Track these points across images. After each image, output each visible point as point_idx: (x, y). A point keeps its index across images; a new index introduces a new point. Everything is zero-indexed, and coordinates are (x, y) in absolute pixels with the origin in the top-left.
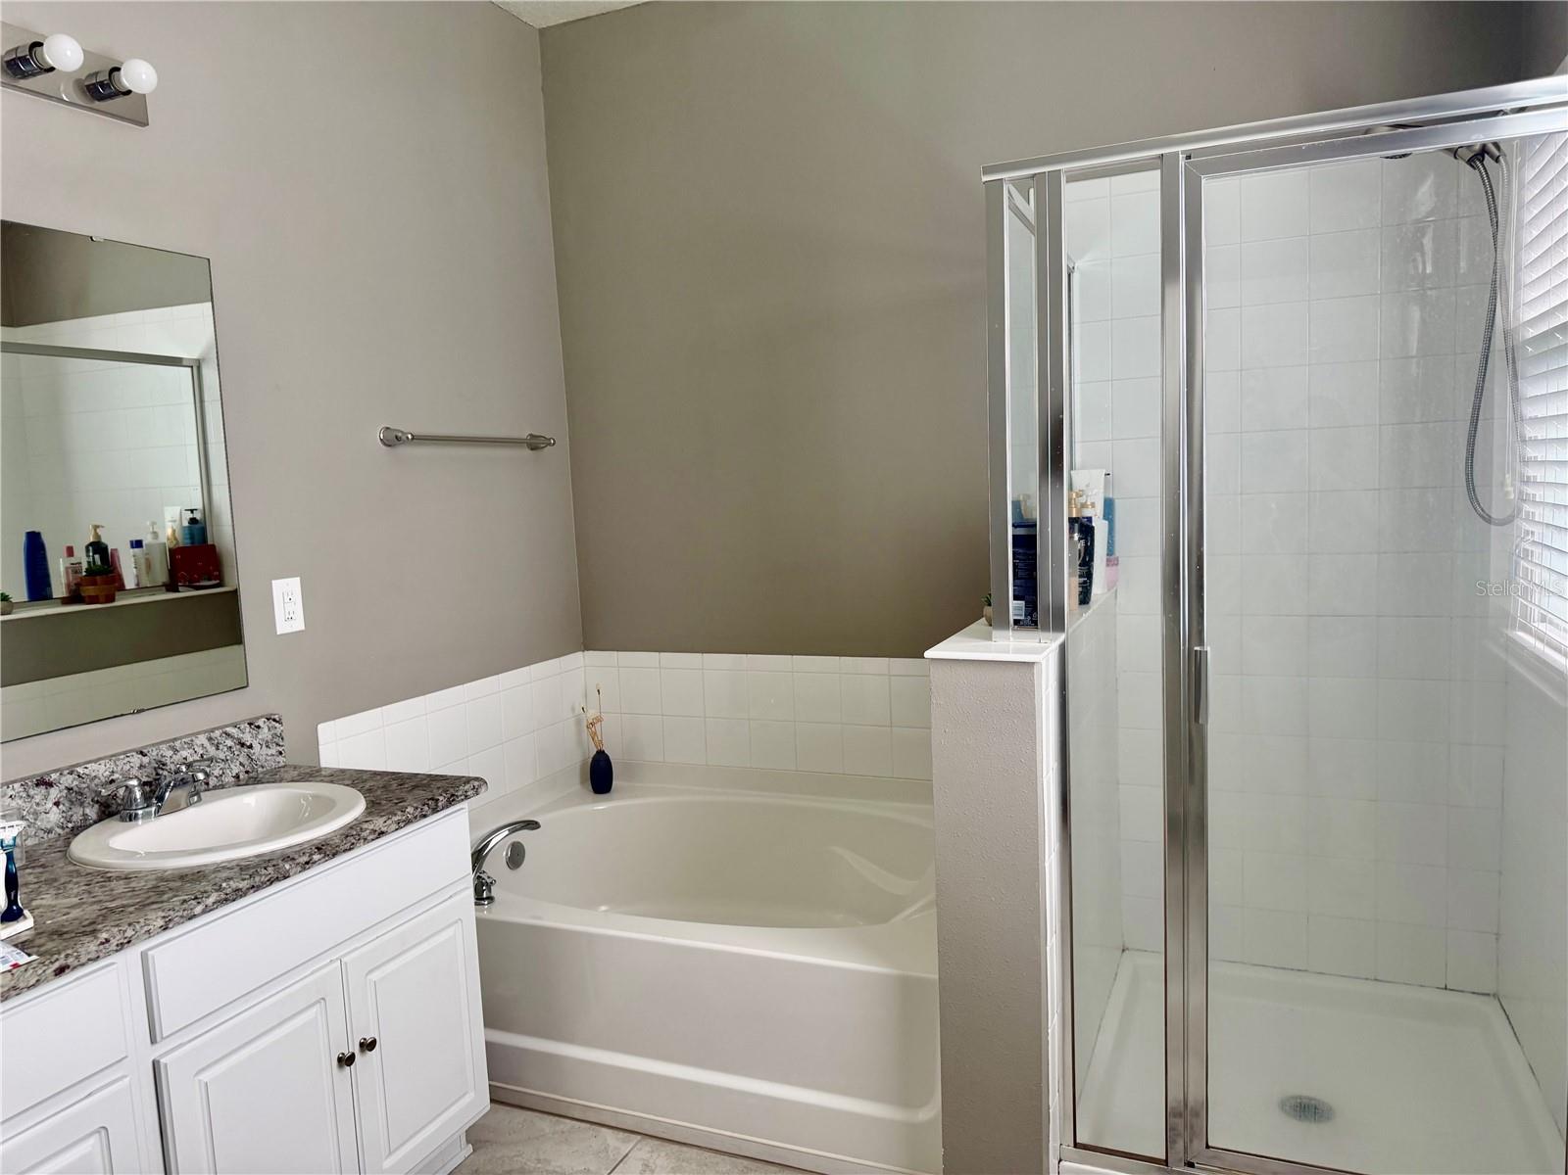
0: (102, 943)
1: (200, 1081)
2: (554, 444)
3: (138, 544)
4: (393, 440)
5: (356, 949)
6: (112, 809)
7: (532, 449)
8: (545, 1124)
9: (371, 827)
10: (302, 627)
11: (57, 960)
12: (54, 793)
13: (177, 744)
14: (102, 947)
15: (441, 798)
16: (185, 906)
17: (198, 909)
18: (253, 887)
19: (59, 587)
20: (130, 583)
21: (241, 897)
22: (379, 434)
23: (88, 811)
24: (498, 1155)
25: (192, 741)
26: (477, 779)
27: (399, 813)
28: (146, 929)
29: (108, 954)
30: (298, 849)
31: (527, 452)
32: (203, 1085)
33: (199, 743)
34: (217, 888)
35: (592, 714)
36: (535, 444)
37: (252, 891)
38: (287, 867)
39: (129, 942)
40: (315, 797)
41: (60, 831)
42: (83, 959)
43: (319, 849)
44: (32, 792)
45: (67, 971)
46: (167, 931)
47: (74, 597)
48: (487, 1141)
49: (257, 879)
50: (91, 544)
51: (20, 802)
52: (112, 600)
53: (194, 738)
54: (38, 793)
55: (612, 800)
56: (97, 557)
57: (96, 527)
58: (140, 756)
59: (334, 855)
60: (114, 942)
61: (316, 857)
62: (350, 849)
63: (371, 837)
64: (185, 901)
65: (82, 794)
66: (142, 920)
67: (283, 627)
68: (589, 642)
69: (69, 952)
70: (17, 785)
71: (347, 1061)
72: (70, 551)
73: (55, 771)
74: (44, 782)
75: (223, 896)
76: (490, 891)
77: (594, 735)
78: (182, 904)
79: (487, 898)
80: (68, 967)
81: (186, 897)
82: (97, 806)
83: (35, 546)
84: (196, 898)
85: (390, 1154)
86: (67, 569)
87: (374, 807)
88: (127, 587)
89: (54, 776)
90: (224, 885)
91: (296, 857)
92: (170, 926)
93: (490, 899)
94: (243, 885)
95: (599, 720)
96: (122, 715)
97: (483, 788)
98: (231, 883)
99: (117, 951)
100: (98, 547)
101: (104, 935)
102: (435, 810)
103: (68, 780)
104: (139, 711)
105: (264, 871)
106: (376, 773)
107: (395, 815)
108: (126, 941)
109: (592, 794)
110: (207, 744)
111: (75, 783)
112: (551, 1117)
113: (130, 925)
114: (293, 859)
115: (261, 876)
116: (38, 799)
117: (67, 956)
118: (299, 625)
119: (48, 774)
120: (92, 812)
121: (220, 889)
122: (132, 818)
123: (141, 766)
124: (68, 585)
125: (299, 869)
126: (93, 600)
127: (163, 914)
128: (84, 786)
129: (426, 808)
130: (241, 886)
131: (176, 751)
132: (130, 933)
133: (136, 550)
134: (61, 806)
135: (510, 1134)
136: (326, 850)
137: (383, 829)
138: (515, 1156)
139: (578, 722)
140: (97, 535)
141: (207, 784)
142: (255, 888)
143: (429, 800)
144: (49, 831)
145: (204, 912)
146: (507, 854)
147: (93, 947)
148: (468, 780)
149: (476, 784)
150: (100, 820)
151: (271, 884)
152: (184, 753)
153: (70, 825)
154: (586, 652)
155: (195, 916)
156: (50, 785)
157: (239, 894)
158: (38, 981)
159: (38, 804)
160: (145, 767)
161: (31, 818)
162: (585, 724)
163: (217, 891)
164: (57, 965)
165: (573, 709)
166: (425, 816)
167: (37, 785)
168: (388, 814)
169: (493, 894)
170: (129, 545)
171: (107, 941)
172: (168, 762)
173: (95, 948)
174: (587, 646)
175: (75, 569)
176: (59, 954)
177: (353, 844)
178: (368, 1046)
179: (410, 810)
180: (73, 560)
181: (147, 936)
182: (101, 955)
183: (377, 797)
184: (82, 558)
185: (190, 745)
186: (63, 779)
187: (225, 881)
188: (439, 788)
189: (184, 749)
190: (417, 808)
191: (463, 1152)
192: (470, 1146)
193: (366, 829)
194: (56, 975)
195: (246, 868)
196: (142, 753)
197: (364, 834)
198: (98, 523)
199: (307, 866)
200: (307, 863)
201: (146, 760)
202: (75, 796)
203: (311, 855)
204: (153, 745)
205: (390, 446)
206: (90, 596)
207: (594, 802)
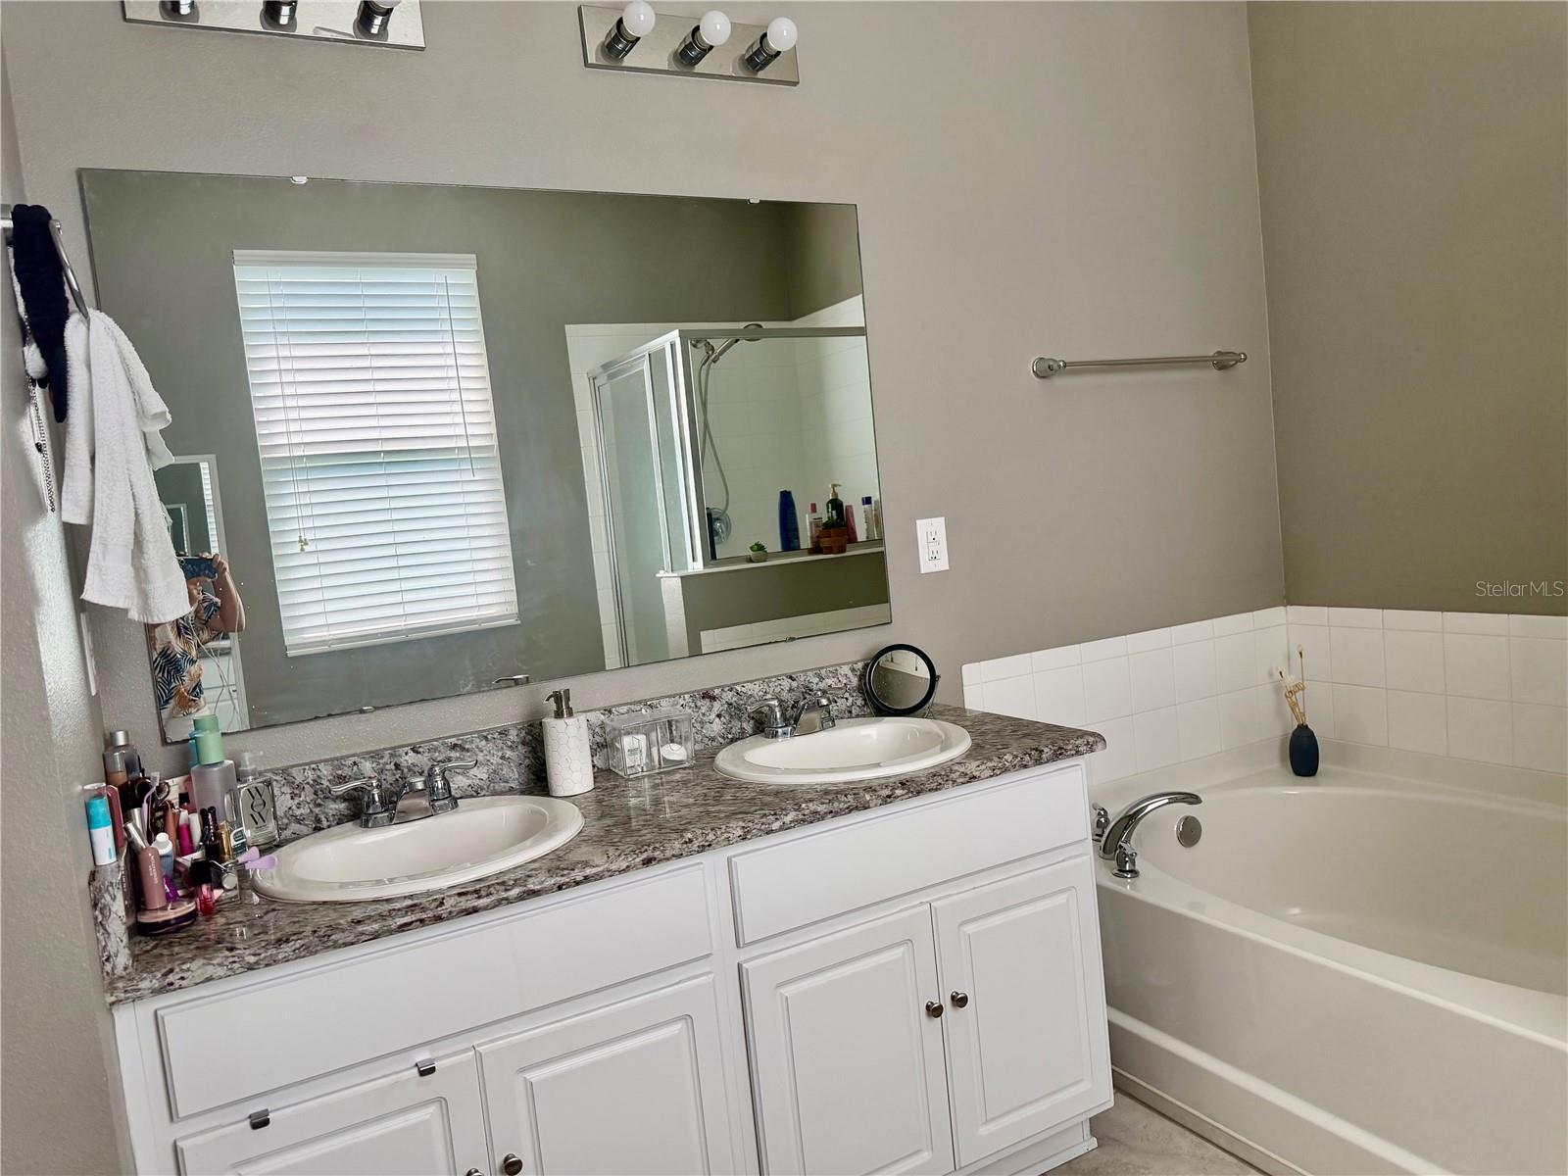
0: (686, 843)
1: (781, 994)
2: (1245, 359)
3: (867, 501)
4: (1047, 371)
5: (950, 895)
6: (762, 726)
7: (1220, 369)
8: (1185, 1142)
9: (963, 769)
10: (946, 567)
11: (646, 850)
12: (717, 705)
13: (823, 672)
14: (685, 846)
15: (1046, 750)
16: (764, 820)
17: (776, 826)
18: (831, 812)
19: (805, 540)
20: (861, 536)
21: (819, 820)
22: (1030, 367)
23: (745, 725)
24: (1125, 1160)
25: (836, 670)
26: (1093, 734)
27: (996, 759)
28: (725, 835)
29: (690, 854)
30: (883, 781)
31: (1215, 373)
32: (784, 1000)
33: (843, 673)
34: (796, 807)
35: (1291, 680)
36: (1223, 362)
37: (830, 816)
38: (868, 797)
39: (710, 845)
40: (922, 733)
41: (721, 740)
42: (668, 854)
43: (902, 784)
44: (699, 704)
45: (653, 863)
46: (746, 842)
47: (816, 549)
48: (1117, 1141)
49: (836, 804)
50: (831, 501)
51: (690, 711)
52: (844, 551)
53: (838, 668)
54: (704, 704)
55: (1317, 785)
56: (834, 512)
57: (834, 486)
58: (790, 680)
59: (919, 793)
60: (696, 843)
61: (899, 792)
62: (936, 790)
63: (961, 780)
64: (765, 815)
65: (740, 710)
66: (724, 827)
67: (926, 566)
68: (1291, 596)
69: (657, 845)
70: (687, 696)
71: (935, 1011)
72: (814, 508)
73: (718, 687)
74: (708, 696)
75: (801, 817)
76: (1133, 864)
77: (1294, 706)
78: (762, 818)
79: (1131, 871)
80: (655, 859)
81: (767, 812)
82: (752, 722)
83: (786, 502)
84: (775, 814)
85: (987, 1121)
86: (811, 523)
87: (976, 751)
88: (859, 540)
89: (717, 691)
90: (803, 805)
91: (878, 788)
92: (749, 837)
93: (1134, 873)
94: (822, 808)
95: (1300, 687)
96: (776, 642)
97: (1100, 745)
98: (811, 804)
99: (698, 852)
100: (836, 504)
101: (689, 835)
102: (1038, 762)
103: (728, 696)
104: (792, 639)
105: (843, 798)
106: (999, 717)
107: (991, 760)
108: (707, 844)
109: (1293, 776)
110: (850, 674)
111: (734, 699)
112: (1193, 1137)
113: (712, 830)
114: (876, 791)
115: (840, 802)
116: (703, 710)
117: (654, 849)
118: (943, 564)
119: (713, 689)
120: (748, 727)
121: (799, 809)
122: (775, 735)
123: (791, 690)
124: (812, 537)
125: (880, 802)
126: (830, 551)
127: (743, 825)
128: (742, 702)
129: (1027, 758)
130: (819, 809)
131: (822, 679)
132: (711, 837)
133: (866, 506)
134: (722, 719)
135: (1142, 1140)
136: (912, 787)
137: (975, 774)
138: (1143, 1167)
139: (1277, 689)
140: (835, 494)
141: (850, 712)
142: (834, 814)
143: (1032, 749)
144: (713, 739)
145: (781, 829)
146: (1178, 828)
147: (677, 845)
148: (1081, 734)
149: (1091, 739)
150: (755, 733)
151: (850, 812)
152: (829, 681)
153: (730, 736)
154: (1289, 607)
155: (772, 831)
156: (713, 698)
157: (817, 817)
158: (628, 867)
159: (703, 715)
160: (794, 691)
161: (698, 725)
162: (1285, 690)
163: (795, 810)
164: (645, 855)
165: (1271, 674)
166: (1025, 767)
167: (703, 698)
168: (984, 758)
169: (1137, 868)
170: (861, 501)
171: (691, 841)
172: (815, 687)
173: (678, 846)
174: (1289, 600)
175: (816, 523)
176: (649, 846)
177: (940, 784)
178: (960, 1001)
179: (1008, 757)
180: (816, 516)
181: (726, 843)
182: (684, 853)
183: (984, 741)
184: (824, 514)
185: (835, 674)
186: (724, 695)
187: (806, 802)
188: (1048, 739)
189: (828, 677)
190: (1016, 757)
191: (1086, 1144)
192: (1095, 1139)
193: (957, 771)
194: (644, 864)
195: (829, 793)
196: (791, 677)
197: (954, 776)
198: (836, 483)
199: (889, 800)
200: (889, 797)
201: (794, 684)
202: (735, 711)
203: (893, 789)
204: (803, 671)
205: (1043, 377)
206: (826, 547)
207: (1294, 784)
